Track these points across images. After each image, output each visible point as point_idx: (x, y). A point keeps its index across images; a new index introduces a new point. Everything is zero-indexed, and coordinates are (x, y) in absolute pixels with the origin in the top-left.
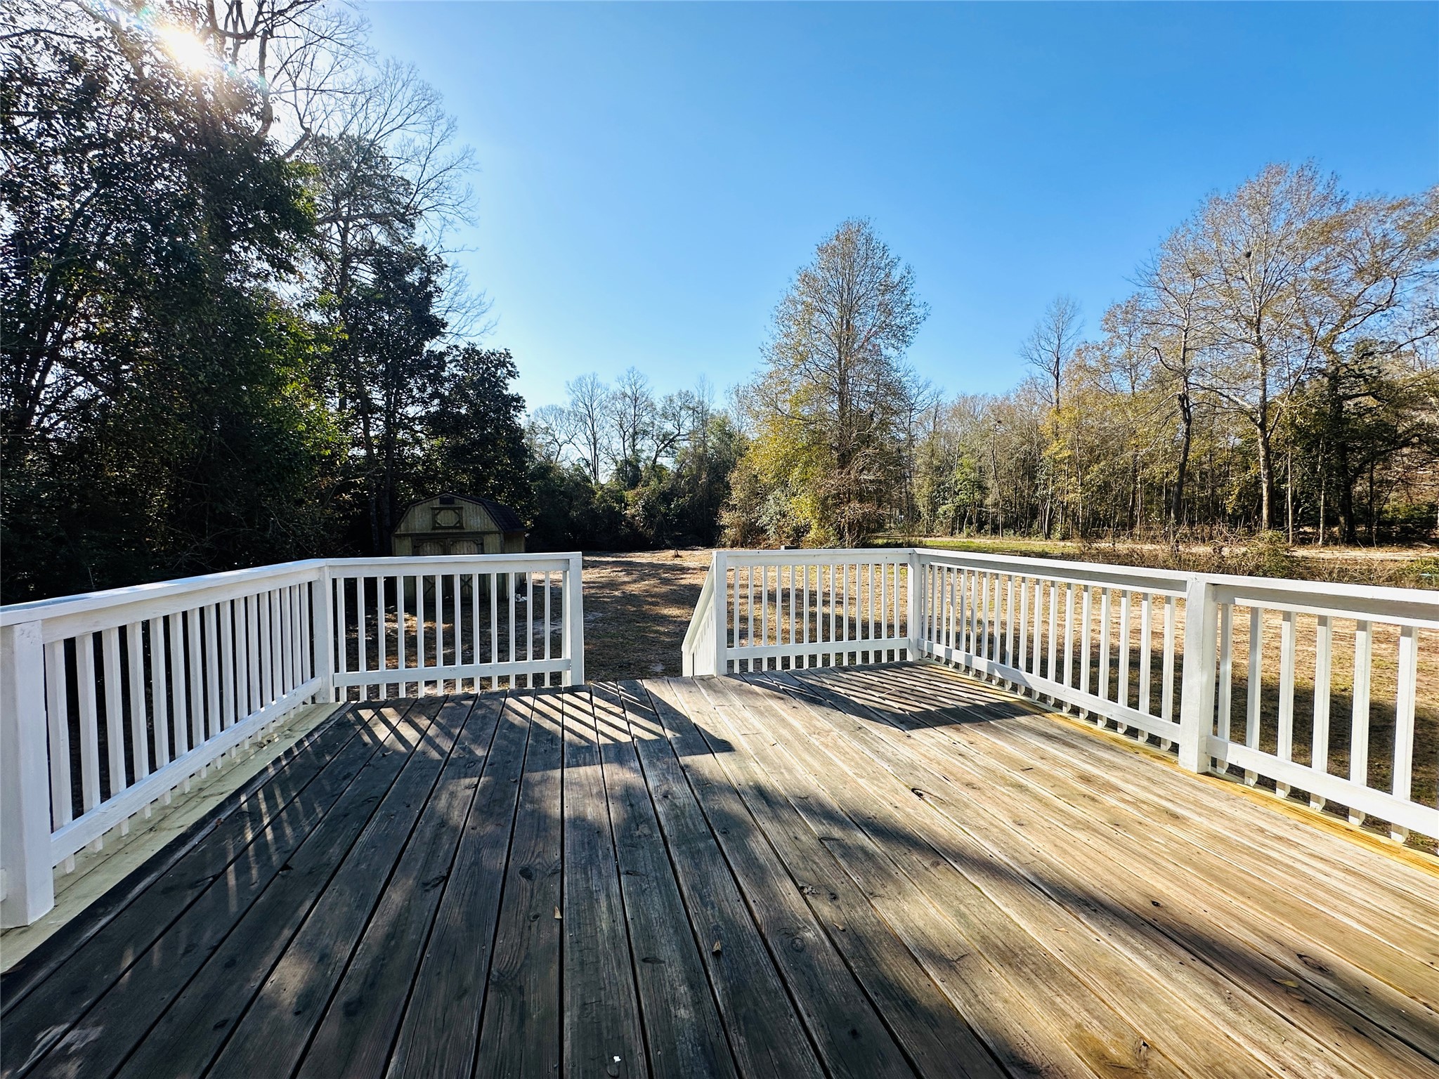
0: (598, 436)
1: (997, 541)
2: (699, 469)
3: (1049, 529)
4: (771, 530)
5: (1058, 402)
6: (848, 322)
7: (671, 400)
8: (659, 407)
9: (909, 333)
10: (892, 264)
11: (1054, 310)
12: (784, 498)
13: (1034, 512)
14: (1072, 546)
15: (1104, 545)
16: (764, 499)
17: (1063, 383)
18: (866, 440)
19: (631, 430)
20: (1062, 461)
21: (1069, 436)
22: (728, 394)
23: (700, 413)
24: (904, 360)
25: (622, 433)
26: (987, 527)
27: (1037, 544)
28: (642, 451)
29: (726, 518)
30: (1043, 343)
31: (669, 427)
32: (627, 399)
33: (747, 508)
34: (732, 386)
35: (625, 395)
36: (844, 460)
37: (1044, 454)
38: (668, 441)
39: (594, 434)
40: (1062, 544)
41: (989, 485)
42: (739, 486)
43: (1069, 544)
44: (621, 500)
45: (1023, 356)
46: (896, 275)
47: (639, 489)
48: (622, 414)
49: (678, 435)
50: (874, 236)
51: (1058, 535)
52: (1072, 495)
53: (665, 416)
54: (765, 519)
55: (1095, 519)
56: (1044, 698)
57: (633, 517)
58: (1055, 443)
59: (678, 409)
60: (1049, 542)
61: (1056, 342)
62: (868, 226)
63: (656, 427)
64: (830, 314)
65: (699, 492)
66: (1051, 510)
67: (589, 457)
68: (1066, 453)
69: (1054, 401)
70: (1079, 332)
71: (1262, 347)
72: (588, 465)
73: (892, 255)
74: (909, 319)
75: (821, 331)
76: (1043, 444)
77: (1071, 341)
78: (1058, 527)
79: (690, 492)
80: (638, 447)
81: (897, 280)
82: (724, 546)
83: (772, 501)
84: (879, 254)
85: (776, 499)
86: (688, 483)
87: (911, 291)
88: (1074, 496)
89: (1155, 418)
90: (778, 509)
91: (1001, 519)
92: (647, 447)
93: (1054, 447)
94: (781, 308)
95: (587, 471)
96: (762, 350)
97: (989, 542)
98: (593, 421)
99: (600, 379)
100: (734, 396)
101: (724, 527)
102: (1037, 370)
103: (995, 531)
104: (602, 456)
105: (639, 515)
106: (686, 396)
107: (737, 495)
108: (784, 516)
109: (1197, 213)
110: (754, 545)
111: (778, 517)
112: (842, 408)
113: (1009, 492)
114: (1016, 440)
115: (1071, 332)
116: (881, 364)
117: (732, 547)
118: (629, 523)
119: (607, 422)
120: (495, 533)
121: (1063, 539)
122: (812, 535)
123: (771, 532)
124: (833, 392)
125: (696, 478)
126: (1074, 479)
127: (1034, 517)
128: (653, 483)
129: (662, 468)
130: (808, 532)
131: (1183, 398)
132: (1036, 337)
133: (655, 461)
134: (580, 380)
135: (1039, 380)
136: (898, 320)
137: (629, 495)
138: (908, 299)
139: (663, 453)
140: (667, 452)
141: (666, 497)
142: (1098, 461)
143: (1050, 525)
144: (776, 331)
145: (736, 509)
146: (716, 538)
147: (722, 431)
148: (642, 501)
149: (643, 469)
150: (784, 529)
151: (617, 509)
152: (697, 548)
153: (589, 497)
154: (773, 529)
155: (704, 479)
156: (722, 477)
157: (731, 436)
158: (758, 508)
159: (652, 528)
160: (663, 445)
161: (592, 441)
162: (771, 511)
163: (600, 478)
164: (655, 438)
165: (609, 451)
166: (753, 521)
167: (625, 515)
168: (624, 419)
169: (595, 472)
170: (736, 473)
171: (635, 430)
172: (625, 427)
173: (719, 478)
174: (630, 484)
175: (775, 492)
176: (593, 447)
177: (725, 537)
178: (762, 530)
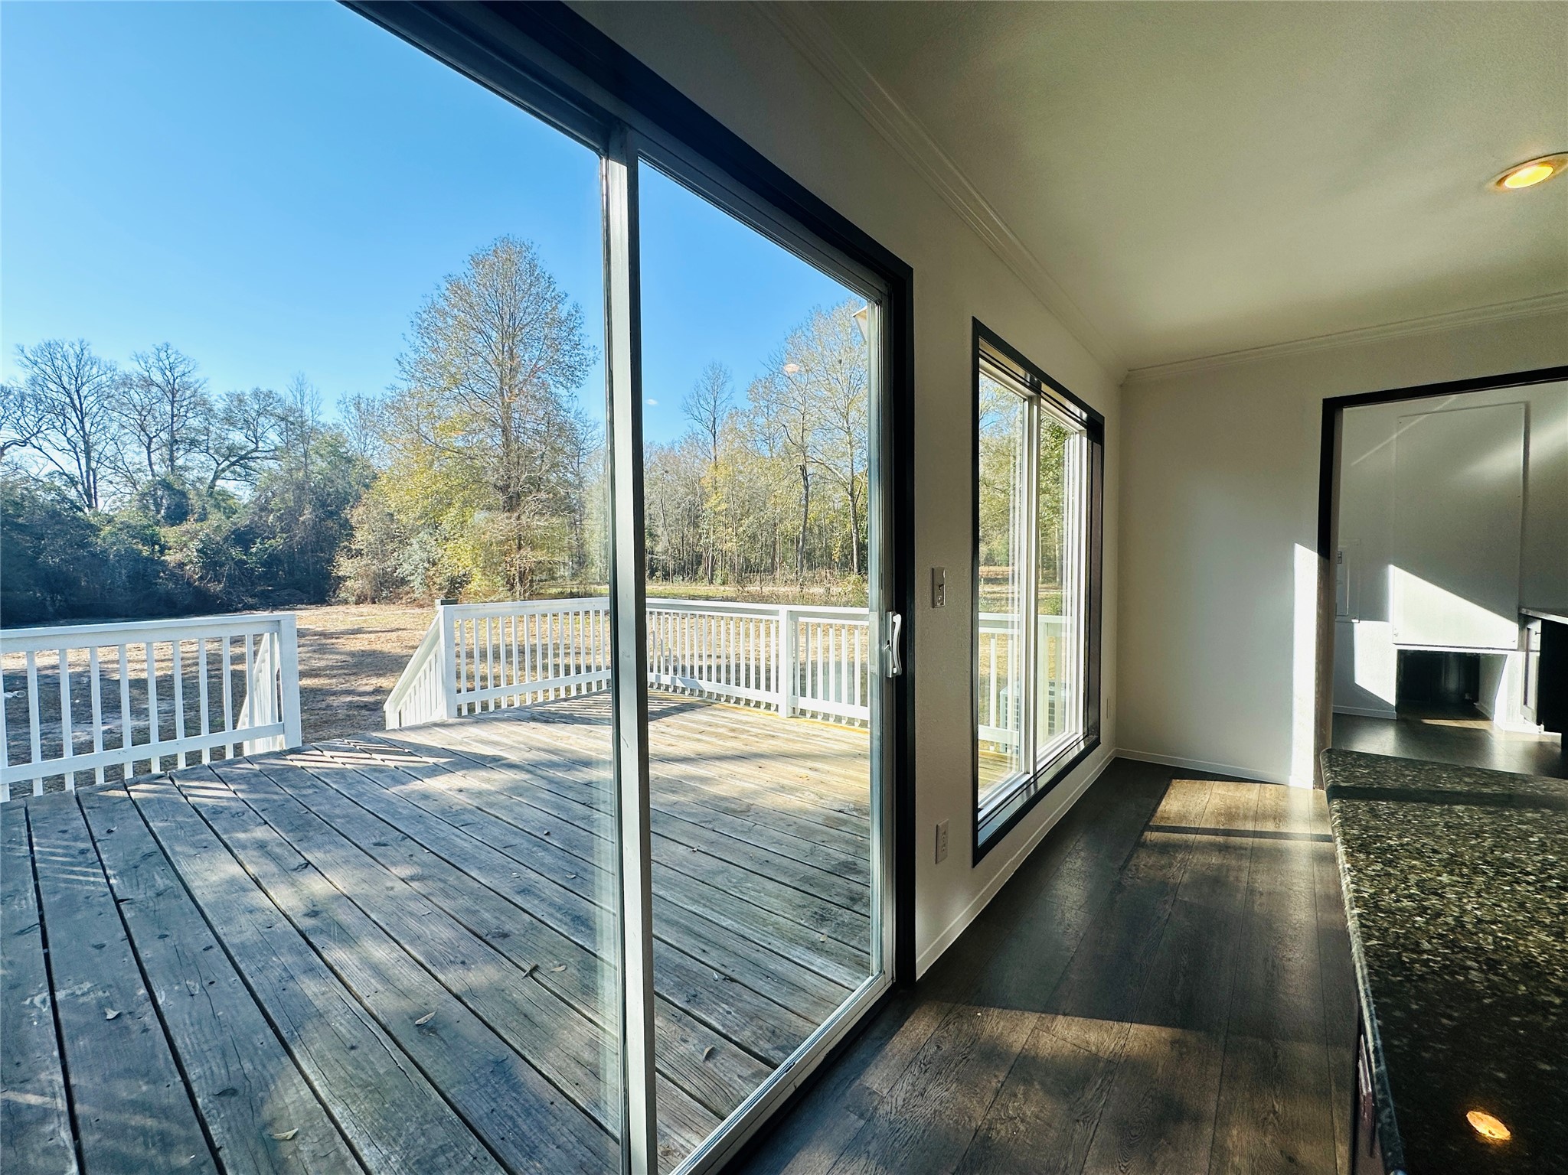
0: (92, 439)
1: (668, 587)
2: (299, 501)
3: (712, 575)
4: (416, 581)
5: (715, 458)
6: (511, 350)
7: (241, 401)
8: (219, 407)
9: (579, 374)
10: (560, 299)
11: (710, 373)
12: (434, 543)
13: (699, 559)
14: (730, 590)
15: (753, 588)
16: (404, 542)
17: (719, 442)
18: (536, 483)
19: (164, 436)
20: (720, 513)
21: (725, 490)
22: (342, 406)
23: (296, 426)
24: (576, 403)
25: (145, 439)
26: (658, 574)
27: (702, 588)
28: (186, 469)
29: (345, 566)
30: (702, 402)
31: (237, 437)
32: (154, 389)
33: (379, 554)
34: (349, 396)
35: (149, 383)
36: (512, 504)
37: (706, 506)
38: (239, 460)
39: (85, 437)
40: (722, 588)
41: (659, 533)
42: (366, 526)
43: (727, 588)
44: (152, 541)
45: (685, 411)
46: (564, 311)
47: (190, 525)
48: (144, 411)
49: (256, 450)
50: (539, 263)
51: (719, 580)
52: (729, 544)
53: (229, 420)
54: (407, 568)
55: (747, 567)
56: (710, 694)
57: (181, 565)
58: (714, 497)
59: (254, 414)
60: (712, 587)
61: (713, 403)
62: (532, 251)
63: (213, 436)
64: (489, 337)
65: (299, 533)
66: (713, 557)
67: (72, 468)
68: (724, 506)
69: (713, 458)
70: (730, 398)
71: (849, 433)
72: (72, 481)
73: (559, 288)
74: (578, 359)
75: (479, 354)
76: (705, 497)
77: (724, 404)
78: (719, 572)
79: (282, 530)
80: (180, 462)
81: (564, 315)
82: (346, 602)
83: (416, 546)
84: (543, 283)
85: (423, 544)
86: (280, 519)
87: (581, 331)
88: (730, 546)
89: (786, 482)
90: (425, 555)
91: (671, 565)
92: (197, 466)
93: (713, 500)
94: (425, 316)
95: (72, 494)
96: (400, 363)
97: (661, 588)
98: (82, 416)
99: (94, 351)
100: (353, 409)
101: (344, 579)
102: (698, 427)
103: (666, 576)
104: (102, 471)
105: (191, 562)
106: (264, 399)
107: (362, 538)
108: (434, 564)
109: (808, 320)
110: (390, 600)
111: (426, 565)
112: (507, 444)
113: (677, 541)
114: (682, 490)
115: (725, 396)
116: (548, 400)
117: (357, 603)
118: (173, 575)
119: (111, 420)
121: (724, 583)
122: (473, 586)
123: (416, 584)
124: (494, 424)
125: (292, 514)
126: (730, 529)
127: (699, 563)
128: (215, 518)
129: (226, 496)
130: (469, 582)
131: (803, 469)
132: (696, 395)
133: (212, 486)
134: (50, 350)
135: (700, 436)
136: (567, 358)
137: (169, 534)
138: (576, 338)
139: (228, 474)
140: (234, 472)
141: (243, 538)
142: (748, 514)
143: (713, 571)
144: (418, 342)
145: (362, 555)
146: (331, 593)
147: (335, 452)
148: (196, 542)
149: (192, 495)
150: (435, 579)
151: (145, 554)
152: (299, 606)
153: (85, 537)
154: (419, 580)
155: (307, 515)
156: (337, 513)
157: (349, 460)
158: (396, 554)
159: (220, 582)
160: (227, 463)
161: (82, 445)
162: (416, 557)
163: (103, 505)
164: (211, 451)
165: (120, 464)
166: (389, 570)
167: (164, 564)
168: (149, 418)
169: (90, 495)
170: (361, 510)
171: (173, 436)
172: (152, 430)
173: (331, 514)
174: (167, 517)
175: (420, 535)
176: (82, 456)
177: (347, 590)
178: (403, 581)
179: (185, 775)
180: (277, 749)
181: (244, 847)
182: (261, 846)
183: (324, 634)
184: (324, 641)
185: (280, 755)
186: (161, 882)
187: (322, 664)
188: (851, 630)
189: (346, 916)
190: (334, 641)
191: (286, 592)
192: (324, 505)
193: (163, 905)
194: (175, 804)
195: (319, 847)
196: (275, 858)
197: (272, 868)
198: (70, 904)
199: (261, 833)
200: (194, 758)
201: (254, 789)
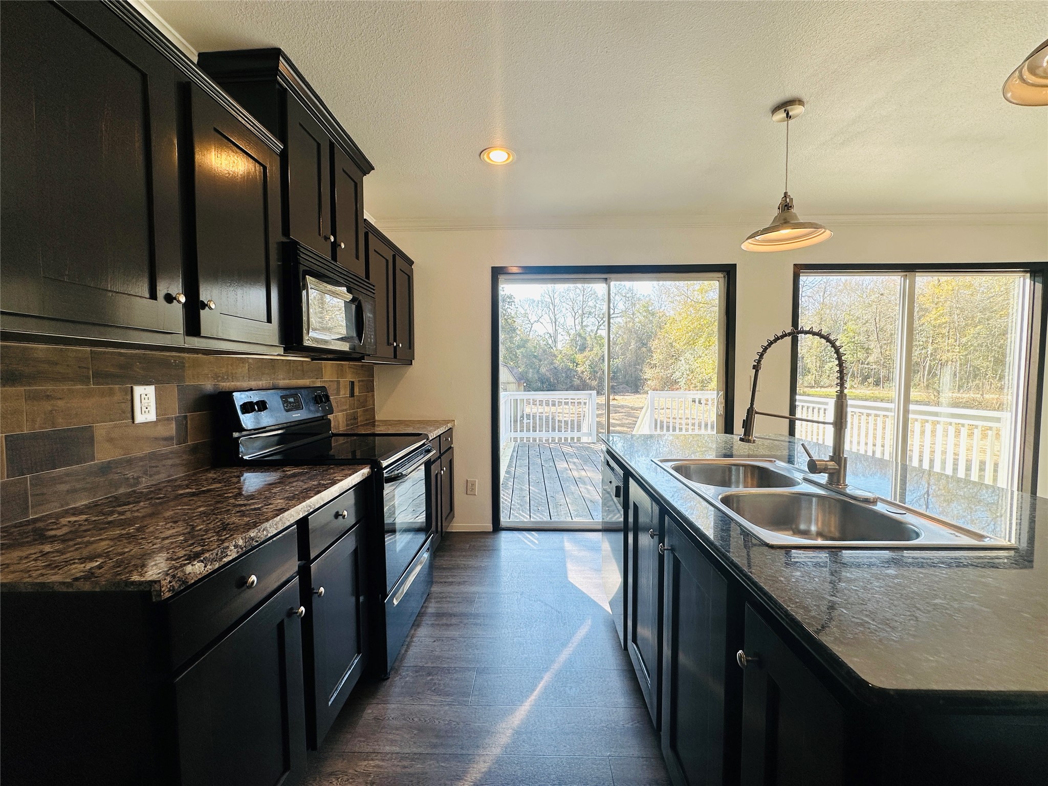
0: (557, 317)
1: (876, 392)
2: (629, 338)
4: (682, 382)
12: (692, 359)
16: (677, 359)
19: (580, 312)
23: (630, 298)
25: (574, 314)
26: (870, 380)
28: (587, 326)
29: (648, 373)
33: (665, 366)
37: (923, 321)
39: (555, 316)
41: (872, 347)
42: (659, 351)
44: (574, 361)
47: (586, 353)
48: (574, 301)
49: (614, 314)
54: (678, 374)
57: (583, 372)
58: (934, 312)
59: (614, 295)
63: (597, 309)
65: (629, 356)
67: (551, 331)
68: (944, 320)
72: (550, 336)
76: (924, 312)
79: (622, 354)
80: (585, 323)
83: (683, 361)
85: (687, 360)
86: (621, 349)
90: (687, 367)
91: (881, 373)
92: (591, 323)
93: (933, 315)
95: (550, 342)
97: (868, 391)
98: (554, 307)
101: (647, 380)
103: (875, 382)
104: (560, 330)
105: (586, 371)
107: (657, 357)
108: (692, 372)
111: (688, 372)
113: (891, 351)
117: (651, 392)
118: (579, 376)
119: (563, 307)
120: (513, 383)
123: (682, 384)
125: (626, 346)
127: (915, 371)
128: (596, 349)
129: (602, 338)
130: (711, 384)
133: (596, 333)
137: (579, 357)
139: (602, 327)
143: (929, 379)
145: (656, 366)
146: (641, 388)
147: (647, 311)
148: (588, 361)
149: (588, 338)
150: (692, 381)
151: (571, 367)
152: (627, 394)
153: (553, 360)
154: (684, 381)
155: (633, 346)
156: (646, 344)
157: (653, 314)
158: (673, 366)
159: (596, 380)
160: (602, 321)
161: (554, 320)
162: (683, 368)
163: (559, 346)
164: (596, 316)
165: (565, 327)
166: (669, 375)
167: (576, 371)
168: (575, 304)
169: (555, 341)
170: (656, 341)
171: (583, 311)
172: (576, 310)
173: (644, 345)
174: (580, 350)
175: (686, 355)
176: (554, 324)
177: (648, 386)
178: (676, 382)
179: (563, 444)
180: (589, 442)
181: (570, 462)
182: (574, 463)
183: (632, 408)
184: (631, 411)
185: (589, 443)
186: (551, 464)
187: (627, 422)
188: (868, 415)
189: (587, 480)
190: (635, 411)
191: (622, 386)
192: (641, 340)
193: (550, 468)
194: (559, 450)
195: (588, 466)
196: (576, 466)
197: (575, 467)
198: (534, 464)
199: (576, 460)
200: (566, 439)
201: (578, 450)
